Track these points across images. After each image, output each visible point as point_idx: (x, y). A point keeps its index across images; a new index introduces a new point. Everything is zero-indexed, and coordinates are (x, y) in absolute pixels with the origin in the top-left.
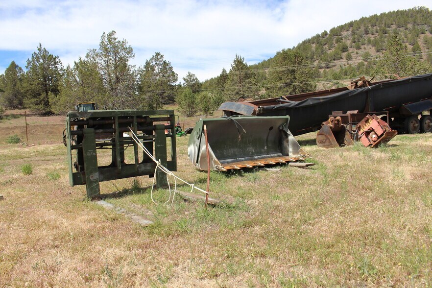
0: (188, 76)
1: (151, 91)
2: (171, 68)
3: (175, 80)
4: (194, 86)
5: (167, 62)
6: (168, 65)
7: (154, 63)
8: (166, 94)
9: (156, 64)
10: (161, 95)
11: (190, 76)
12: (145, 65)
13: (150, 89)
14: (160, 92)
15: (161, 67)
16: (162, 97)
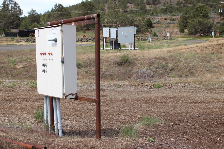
0: (31, 11)
1: (6, 20)
2: (19, 7)
3: (21, 14)
4: (35, 18)
5: (17, 3)
6: (17, 5)
7: (8, 3)
8: (15, 23)
9: (10, 3)
10: (12, 23)
11: (33, 11)
12: (3, 3)
13: (5, 19)
14: (12, 21)
15: (12, 5)
16: (13, 24)
